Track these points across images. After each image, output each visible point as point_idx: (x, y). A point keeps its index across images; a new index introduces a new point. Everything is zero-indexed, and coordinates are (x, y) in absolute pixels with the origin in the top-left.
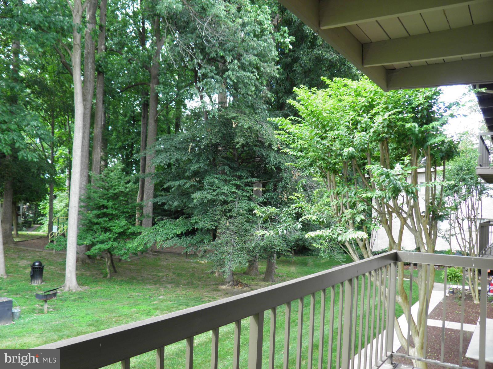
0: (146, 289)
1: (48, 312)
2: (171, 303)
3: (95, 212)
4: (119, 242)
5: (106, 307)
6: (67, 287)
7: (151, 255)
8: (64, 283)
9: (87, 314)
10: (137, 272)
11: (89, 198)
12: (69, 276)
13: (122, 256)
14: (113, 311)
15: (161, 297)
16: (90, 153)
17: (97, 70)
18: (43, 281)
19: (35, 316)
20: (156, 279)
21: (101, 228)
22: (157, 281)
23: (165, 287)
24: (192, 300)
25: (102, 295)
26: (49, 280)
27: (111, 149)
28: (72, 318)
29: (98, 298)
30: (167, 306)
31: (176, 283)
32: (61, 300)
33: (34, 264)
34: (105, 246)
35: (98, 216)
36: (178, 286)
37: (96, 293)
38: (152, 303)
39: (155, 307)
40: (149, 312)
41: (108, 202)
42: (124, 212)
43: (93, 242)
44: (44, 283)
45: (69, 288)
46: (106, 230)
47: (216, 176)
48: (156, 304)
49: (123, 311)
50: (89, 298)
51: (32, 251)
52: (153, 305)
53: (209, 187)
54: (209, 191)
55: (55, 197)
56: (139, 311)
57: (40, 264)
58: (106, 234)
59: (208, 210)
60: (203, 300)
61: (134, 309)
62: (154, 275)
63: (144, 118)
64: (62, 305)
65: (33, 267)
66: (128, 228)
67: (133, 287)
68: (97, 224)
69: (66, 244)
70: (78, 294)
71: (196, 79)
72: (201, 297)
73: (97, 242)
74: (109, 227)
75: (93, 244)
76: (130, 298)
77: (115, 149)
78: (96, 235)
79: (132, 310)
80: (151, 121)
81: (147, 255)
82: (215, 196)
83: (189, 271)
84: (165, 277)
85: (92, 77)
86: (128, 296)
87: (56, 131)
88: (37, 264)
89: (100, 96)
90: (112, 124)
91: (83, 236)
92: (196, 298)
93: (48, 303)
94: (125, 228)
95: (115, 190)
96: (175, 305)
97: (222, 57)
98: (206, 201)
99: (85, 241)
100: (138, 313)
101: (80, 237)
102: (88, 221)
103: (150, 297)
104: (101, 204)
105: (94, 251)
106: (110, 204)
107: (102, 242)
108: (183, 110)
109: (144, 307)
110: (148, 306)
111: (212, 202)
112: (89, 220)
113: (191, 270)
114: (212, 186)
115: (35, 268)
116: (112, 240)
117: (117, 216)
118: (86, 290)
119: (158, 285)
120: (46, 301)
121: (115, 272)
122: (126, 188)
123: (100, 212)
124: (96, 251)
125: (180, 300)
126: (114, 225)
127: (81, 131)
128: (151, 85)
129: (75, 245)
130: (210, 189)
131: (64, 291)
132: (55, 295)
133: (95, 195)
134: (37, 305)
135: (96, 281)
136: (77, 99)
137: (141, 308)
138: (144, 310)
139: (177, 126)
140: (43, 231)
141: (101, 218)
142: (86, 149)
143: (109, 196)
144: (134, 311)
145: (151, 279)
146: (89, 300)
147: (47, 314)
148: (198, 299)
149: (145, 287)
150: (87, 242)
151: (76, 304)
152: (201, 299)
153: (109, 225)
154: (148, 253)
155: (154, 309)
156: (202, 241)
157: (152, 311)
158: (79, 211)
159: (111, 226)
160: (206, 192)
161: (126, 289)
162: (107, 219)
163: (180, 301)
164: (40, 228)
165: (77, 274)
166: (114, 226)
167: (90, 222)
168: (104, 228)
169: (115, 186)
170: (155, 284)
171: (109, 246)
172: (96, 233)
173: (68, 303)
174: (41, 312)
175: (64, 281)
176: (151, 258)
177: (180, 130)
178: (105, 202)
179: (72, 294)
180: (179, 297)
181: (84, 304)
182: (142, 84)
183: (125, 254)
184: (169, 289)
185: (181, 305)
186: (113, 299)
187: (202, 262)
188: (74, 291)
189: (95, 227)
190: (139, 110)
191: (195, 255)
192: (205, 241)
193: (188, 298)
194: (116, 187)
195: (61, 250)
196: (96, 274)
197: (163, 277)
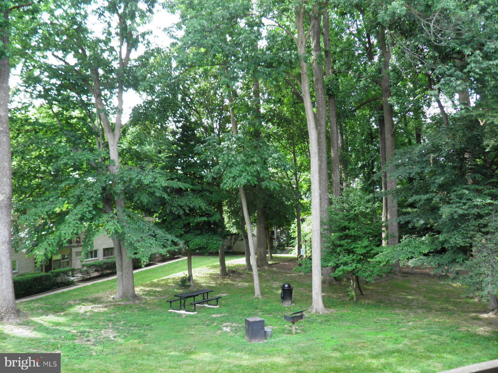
0: (394, 314)
1: (296, 333)
2: (421, 331)
3: (337, 234)
4: (363, 264)
5: (351, 331)
6: (315, 309)
7: (400, 277)
8: (311, 304)
9: (332, 338)
10: (384, 295)
11: (331, 220)
12: (316, 298)
13: (366, 278)
14: (358, 337)
15: (411, 323)
16: (330, 176)
17: (328, 94)
18: (292, 302)
19: (284, 337)
20: (405, 303)
21: (344, 250)
22: (407, 305)
23: (415, 312)
24: (447, 329)
25: (348, 318)
26: (299, 301)
27: (352, 169)
28: (318, 341)
29: (344, 321)
30: (416, 335)
31: (428, 309)
32: (309, 321)
33: (284, 286)
34: (349, 268)
35: (341, 238)
36: (430, 312)
37: (342, 317)
38: (400, 330)
39: (403, 334)
40: (396, 340)
41: (349, 223)
42: (365, 233)
43: (337, 264)
44: (293, 304)
45: (316, 310)
46: (350, 252)
47: (465, 186)
48: (404, 331)
49: (368, 336)
50: (335, 321)
51: (284, 273)
52: (401, 332)
53: (458, 200)
54: (458, 205)
55: (303, 220)
56: (385, 338)
57: (289, 286)
58: (349, 255)
59: (459, 226)
60: (460, 330)
61: (381, 336)
62: (402, 298)
63: (381, 133)
64: (309, 327)
65: (283, 288)
66: (372, 250)
67: (380, 312)
68: (341, 246)
69: (311, 267)
70: (325, 317)
71: (430, 83)
72: (457, 326)
73: (342, 263)
74: (352, 249)
75: (337, 266)
76: (376, 322)
77: (355, 168)
78: (340, 257)
79: (379, 336)
80: (388, 136)
81: (396, 277)
82: (467, 210)
83: (443, 295)
84: (415, 302)
85: (324, 102)
86: (375, 320)
87: (298, 159)
88: (286, 286)
89: (334, 120)
90: (350, 144)
91: (327, 258)
92: (451, 327)
93: (295, 324)
94: (368, 249)
95: (355, 210)
96: (426, 334)
97: (459, 52)
98: (456, 216)
99: (329, 263)
100: (384, 341)
101: (324, 260)
102: (331, 244)
103: (398, 323)
104: (343, 226)
105: (338, 273)
106: (352, 225)
107: (346, 264)
108: (423, 119)
109: (391, 334)
110: (396, 333)
111: (463, 218)
112: (333, 242)
113: (444, 294)
114: (461, 199)
115: (285, 290)
116: (355, 262)
117: (360, 237)
118: (332, 313)
119: (407, 310)
120: (293, 323)
121: (362, 294)
122: (367, 208)
123: (342, 234)
124: (341, 273)
125: (432, 328)
126: (357, 246)
127: (317, 156)
128: (383, 99)
129: (319, 268)
130: (459, 202)
131: (312, 313)
132: (301, 317)
133: (337, 217)
134: (287, 325)
135: (343, 304)
136: (310, 125)
137: (387, 335)
138: (391, 337)
139: (418, 137)
140: (294, 254)
141: (344, 239)
142: (325, 172)
143: (350, 217)
144: (381, 338)
145: (399, 303)
146: (335, 323)
147: (295, 336)
148: (453, 329)
149: (393, 312)
150: (331, 264)
151: (323, 327)
152: (457, 328)
153: (352, 247)
154: (396, 274)
155: (402, 337)
156: (454, 261)
157: (400, 339)
158: (321, 234)
159: (354, 248)
160: (454, 206)
161: (372, 313)
162: (350, 241)
163: (432, 330)
164: (292, 250)
165: (323, 297)
166: (357, 248)
167: (334, 244)
168: (347, 250)
169: (355, 206)
170: (405, 309)
171: (352, 268)
172: (339, 255)
173: (314, 325)
174: (290, 332)
175: (311, 303)
176: (399, 280)
177: (422, 141)
178: (346, 223)
179: (319, 316)
180: (430, 324)
181: (330, 327)
182: (374, 100)
183: (370, 276)
184: (420, 314)
185: (433, 334)
186: (359, 323)
187: (455, 285)
188: (321, 313)
189: (338, 250)
190: (375, 127)
191: (446, 277)
192: (457, 260)
193: (442, 326)
194: (356, 208)
195: (308, 272)
196: (343, 296)
197: (413, 300)
